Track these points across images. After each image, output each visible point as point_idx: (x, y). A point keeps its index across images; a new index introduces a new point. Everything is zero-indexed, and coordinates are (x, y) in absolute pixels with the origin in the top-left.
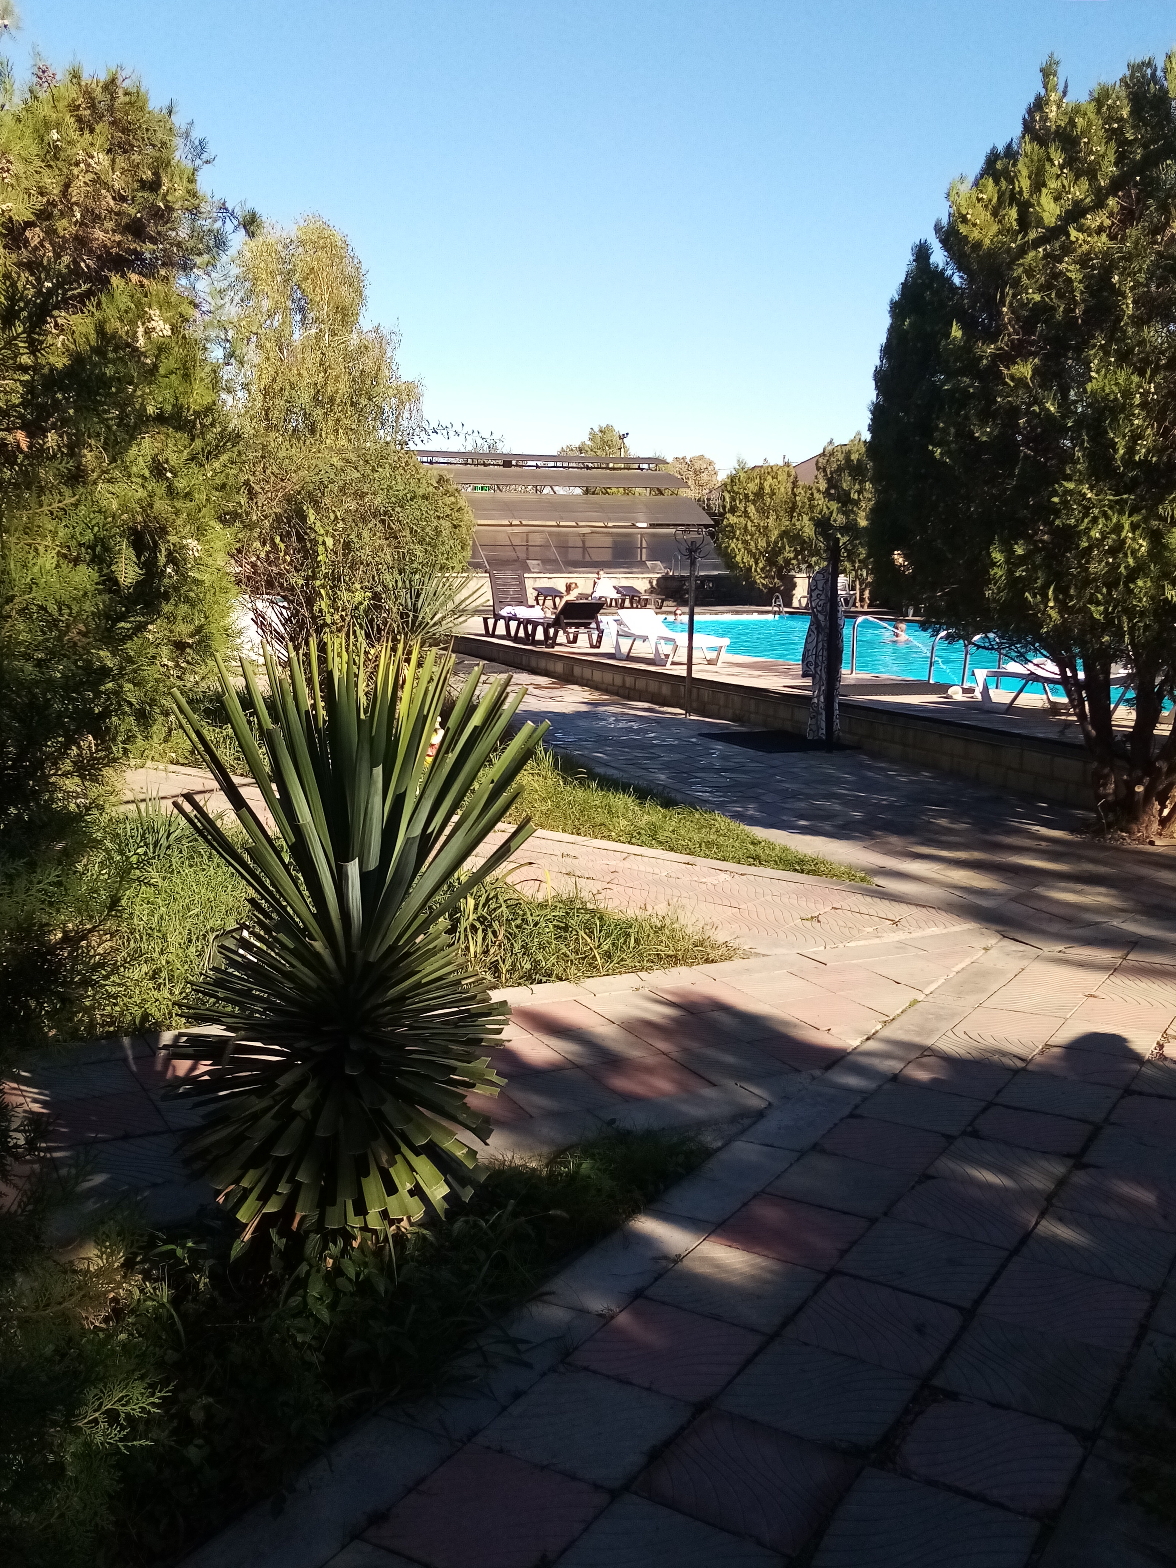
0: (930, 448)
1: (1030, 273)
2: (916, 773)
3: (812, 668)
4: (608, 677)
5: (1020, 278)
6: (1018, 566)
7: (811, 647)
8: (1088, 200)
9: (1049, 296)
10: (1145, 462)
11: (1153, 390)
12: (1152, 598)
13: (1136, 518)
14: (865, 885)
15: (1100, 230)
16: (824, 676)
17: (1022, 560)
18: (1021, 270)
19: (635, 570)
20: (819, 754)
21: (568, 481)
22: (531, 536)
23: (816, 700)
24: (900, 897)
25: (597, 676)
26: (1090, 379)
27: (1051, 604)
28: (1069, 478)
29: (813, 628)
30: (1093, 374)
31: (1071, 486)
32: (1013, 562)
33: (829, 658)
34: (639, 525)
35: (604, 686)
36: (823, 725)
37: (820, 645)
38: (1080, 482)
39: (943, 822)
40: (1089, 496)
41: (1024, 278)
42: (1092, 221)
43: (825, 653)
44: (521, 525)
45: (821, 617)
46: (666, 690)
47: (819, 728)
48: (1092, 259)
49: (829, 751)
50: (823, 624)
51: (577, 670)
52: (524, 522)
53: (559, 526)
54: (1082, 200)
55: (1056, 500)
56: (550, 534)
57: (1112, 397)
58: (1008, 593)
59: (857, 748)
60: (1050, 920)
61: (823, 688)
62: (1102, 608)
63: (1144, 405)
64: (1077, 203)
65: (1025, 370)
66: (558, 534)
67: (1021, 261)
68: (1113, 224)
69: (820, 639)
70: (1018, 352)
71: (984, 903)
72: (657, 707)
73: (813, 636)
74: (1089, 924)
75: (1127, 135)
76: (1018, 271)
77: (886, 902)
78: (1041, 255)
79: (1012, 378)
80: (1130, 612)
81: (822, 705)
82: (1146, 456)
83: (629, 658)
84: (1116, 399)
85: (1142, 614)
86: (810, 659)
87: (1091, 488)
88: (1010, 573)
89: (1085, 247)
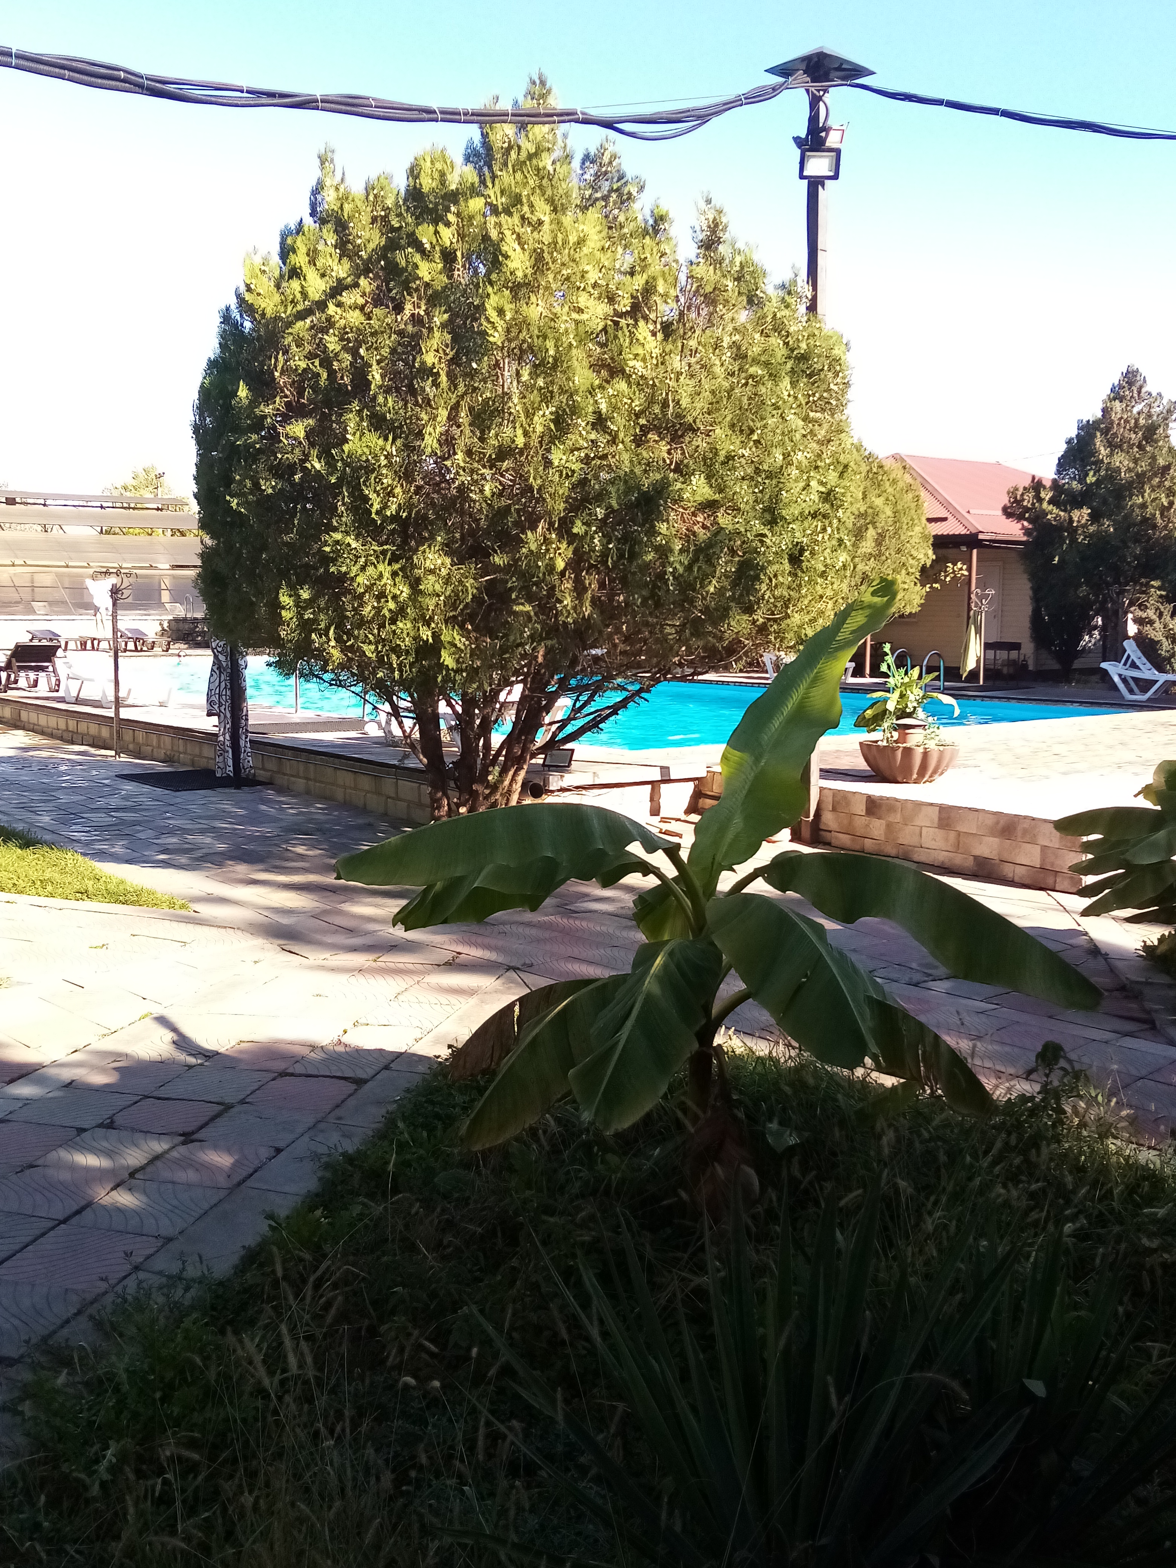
0: (228, 498)
1: (299, 343)
2: (307, 807)
3: (216, 707)
4: (51, 722)
5: (289, 346)
6: (305, 609)
7: (213, 687)
8: (349, 279)
9: (313, 363)
10: (395, 518)
11: (394, 453)
12: (414, 639)
13: (396, 566)
14: (183, 912)
15: (354, 307)
16: (228, 715)
17: (310, 603)
18: (290, 338)
19: (152, 612)
20: (227, 790)
21: (79, 520)
22: (36, 576)
23: (221, 738)
24: (207, 920)
25: (43, 720)
26: (346, 441)
27: (333, 643)
28: (335, 530)
29: (215, 668)
30: (348, 436)
31: (338, 536)
32: (300, 606)
33: (232, 697)
34: (160, 566)
35: (49, 730)
36: (230, 762)
37: (223, 685)
38: (347, 533)
39: (300, 850)
40: (353, 546)
41: (294, 348)
42: (348, 298)
43: (228, 693)
44: (25, 565)
45: (222, 658)
46: (105, 732)
47: (226, 765)
48: (347, 333)
49: (238, 787)
50: (224, 664)
51: (24, 715)
52: (28, 562)
53: (67, 566)
54: (344, 279)
55: (327, 549)
56: (57, 575)
57: (364, 458)
58: (300, 634)
59: (268, 784)
60: (335, 932)
61: (228, 726)
62: (373, 647)
63: (390, 465)
64: (339, 281)
65: (298, 429)
66: (69, 575)
67: (290, 330)
68: (367, 302)
69: (223, 678)
70: (293, 411)
71: (285, 920)
72: (92, 750)
73: (215, 676)
74: (367, 933)
75: (393, 223)
76: (288, 340)
77: (190, 926)
78: (307, 326)
79: (287, 436)
80: (396, 650)
81: (228, 743)
82: (398, 512)
83: (78, 701)
84: (367, 460)
85: (407, 652)
86: (213, 698)
87: (357, 539)
88: (300, 615)
89: (342, 322)
